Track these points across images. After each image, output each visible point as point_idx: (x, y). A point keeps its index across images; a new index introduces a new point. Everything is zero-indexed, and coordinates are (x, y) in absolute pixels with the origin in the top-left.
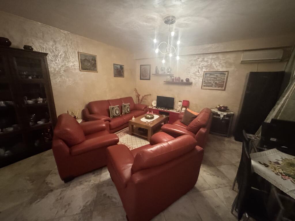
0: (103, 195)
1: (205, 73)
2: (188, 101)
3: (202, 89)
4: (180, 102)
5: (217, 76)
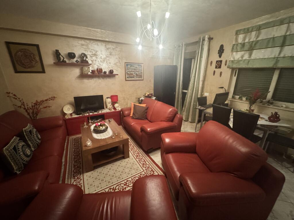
1: (126, 63)
2: (117, 96)
3: (126, 80)
4: (107, 98)
5: (136, 67)
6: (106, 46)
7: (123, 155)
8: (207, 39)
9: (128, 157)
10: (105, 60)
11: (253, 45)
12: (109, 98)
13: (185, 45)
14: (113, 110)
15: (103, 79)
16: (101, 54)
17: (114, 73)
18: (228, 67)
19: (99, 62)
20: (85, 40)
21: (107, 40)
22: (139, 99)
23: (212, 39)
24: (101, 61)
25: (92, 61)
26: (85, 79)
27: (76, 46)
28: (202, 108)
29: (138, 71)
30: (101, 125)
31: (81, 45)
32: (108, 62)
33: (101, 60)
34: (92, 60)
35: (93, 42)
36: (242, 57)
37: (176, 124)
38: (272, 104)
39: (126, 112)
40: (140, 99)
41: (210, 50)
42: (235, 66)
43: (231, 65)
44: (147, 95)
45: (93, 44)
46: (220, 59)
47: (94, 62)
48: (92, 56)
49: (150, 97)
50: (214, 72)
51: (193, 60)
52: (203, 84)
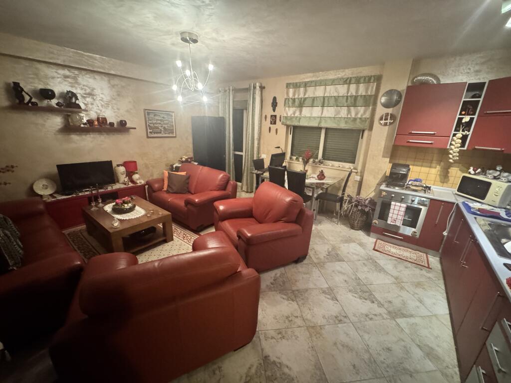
0: (272, 286)
1: (146, 111)
2: (135, 162)
3: (148, 137)
4: (118, 166)
5: (163, 117)
6: (109, 81)
7: (164, 238)
8: (259, 88)
9: (172, 240)
10: (110, 104)
11: (302, 102)
12: (122, 165)
13: (232, 90)
14: (131, 185)
15: (107, 134)
16: (102, 94)
17: (128, 125)
18: (282, 124)
19: (98, 107)
20: (69, 69)
21: (113, 72)
22: (172, 166)
23: (264, 88)
24: (102, 106)
25: (86, 104)
26: (73, 134)
27: (53, 78)
28: (259, 172)
29: (167, 124)
30: (124, 202)
31: (63, 77)
32: (115, 108)
33: (103, 103)
34: (86, 102)
35: (86, 74)
36: (294, 113)
37: (230, 193)
38: (322, 163)
39: (156, 186)
40: (174, 166)
41: (264, 103)
42: (288, 123)
43: (285, 121)
44: (184, 159)
45: (87, 77)
46: (274, 114)
47: (90, 106)
48: (85, 95)
49: (190, 162)
50: (270, 128)
51: (245, 111)
52: (259, 144)
